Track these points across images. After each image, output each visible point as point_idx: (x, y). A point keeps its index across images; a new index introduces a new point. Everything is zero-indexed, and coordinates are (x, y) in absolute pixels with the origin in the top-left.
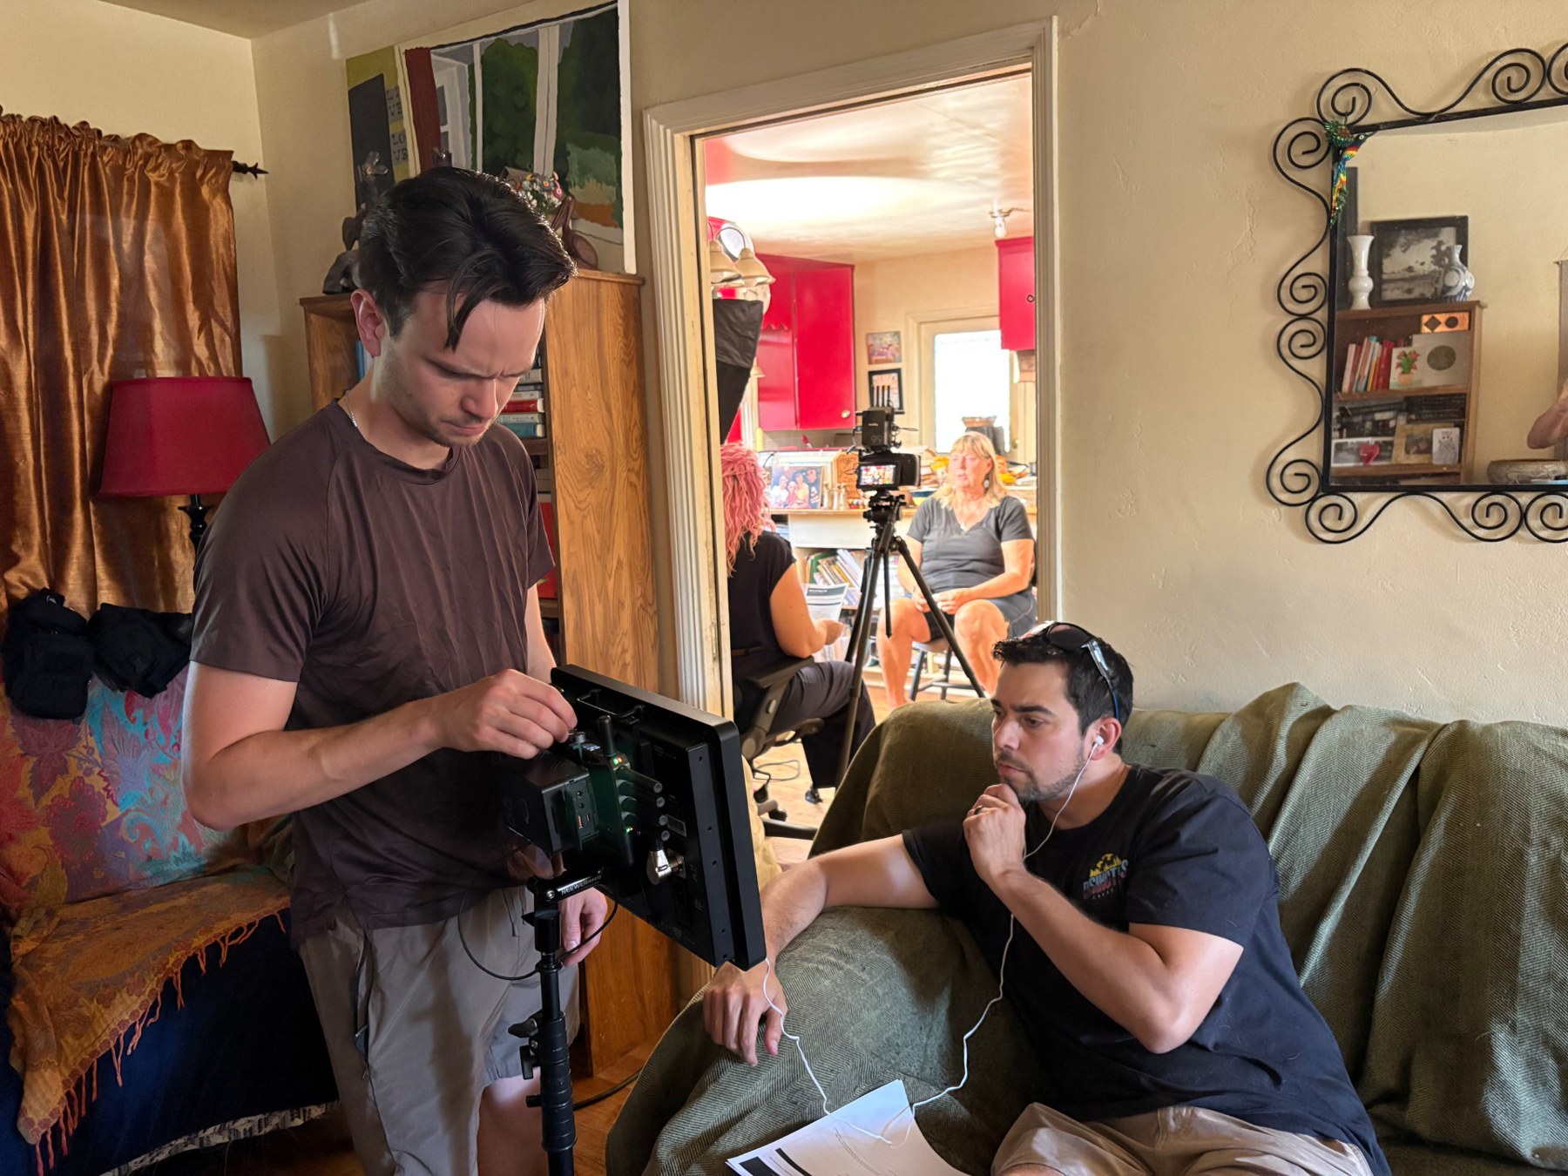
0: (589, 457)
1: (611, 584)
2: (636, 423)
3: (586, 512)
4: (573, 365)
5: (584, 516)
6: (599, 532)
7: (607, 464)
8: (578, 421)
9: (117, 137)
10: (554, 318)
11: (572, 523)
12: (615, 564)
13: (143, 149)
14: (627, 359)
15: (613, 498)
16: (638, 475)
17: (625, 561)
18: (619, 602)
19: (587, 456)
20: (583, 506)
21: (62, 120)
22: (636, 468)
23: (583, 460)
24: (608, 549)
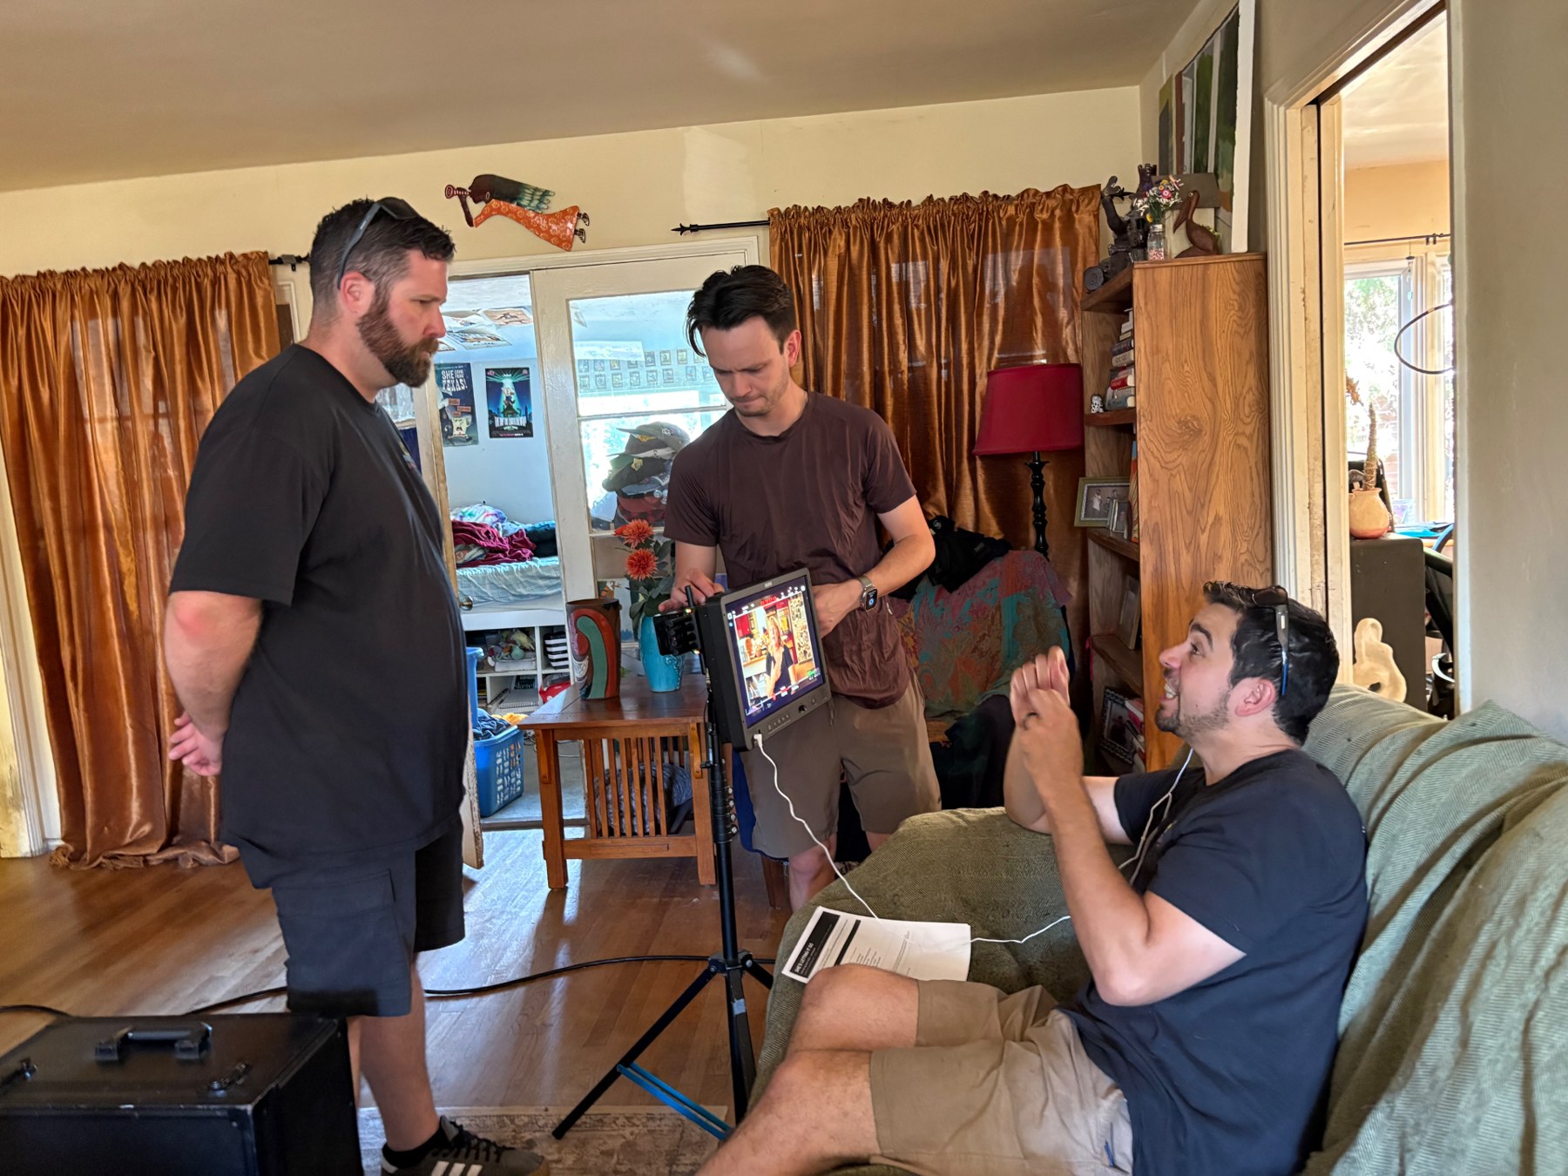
0: (1183, 423)
1: (1204, 538)
2: (1250, 389)
3: (1174, 473)
4: (1168, 344)
5: (1171, 475)
6: (1190, 489)
7: (1207, 429)
8: (1170, 392)
9: (1009, 196)
10: (1146, 304)
11: (1156, 481)
12: (1211, 520)
13: (1029, 200)
14: (1242, 331)
15: (1213, 458)
16: (1250, 438)
17: (1226, 518)
18: (1215, 554)
19: (1179, 422)
20: (1170, 466)
21: (971, 194)
22: (1248, 430)
23: (1174, 425)
24: (1203, 506)
